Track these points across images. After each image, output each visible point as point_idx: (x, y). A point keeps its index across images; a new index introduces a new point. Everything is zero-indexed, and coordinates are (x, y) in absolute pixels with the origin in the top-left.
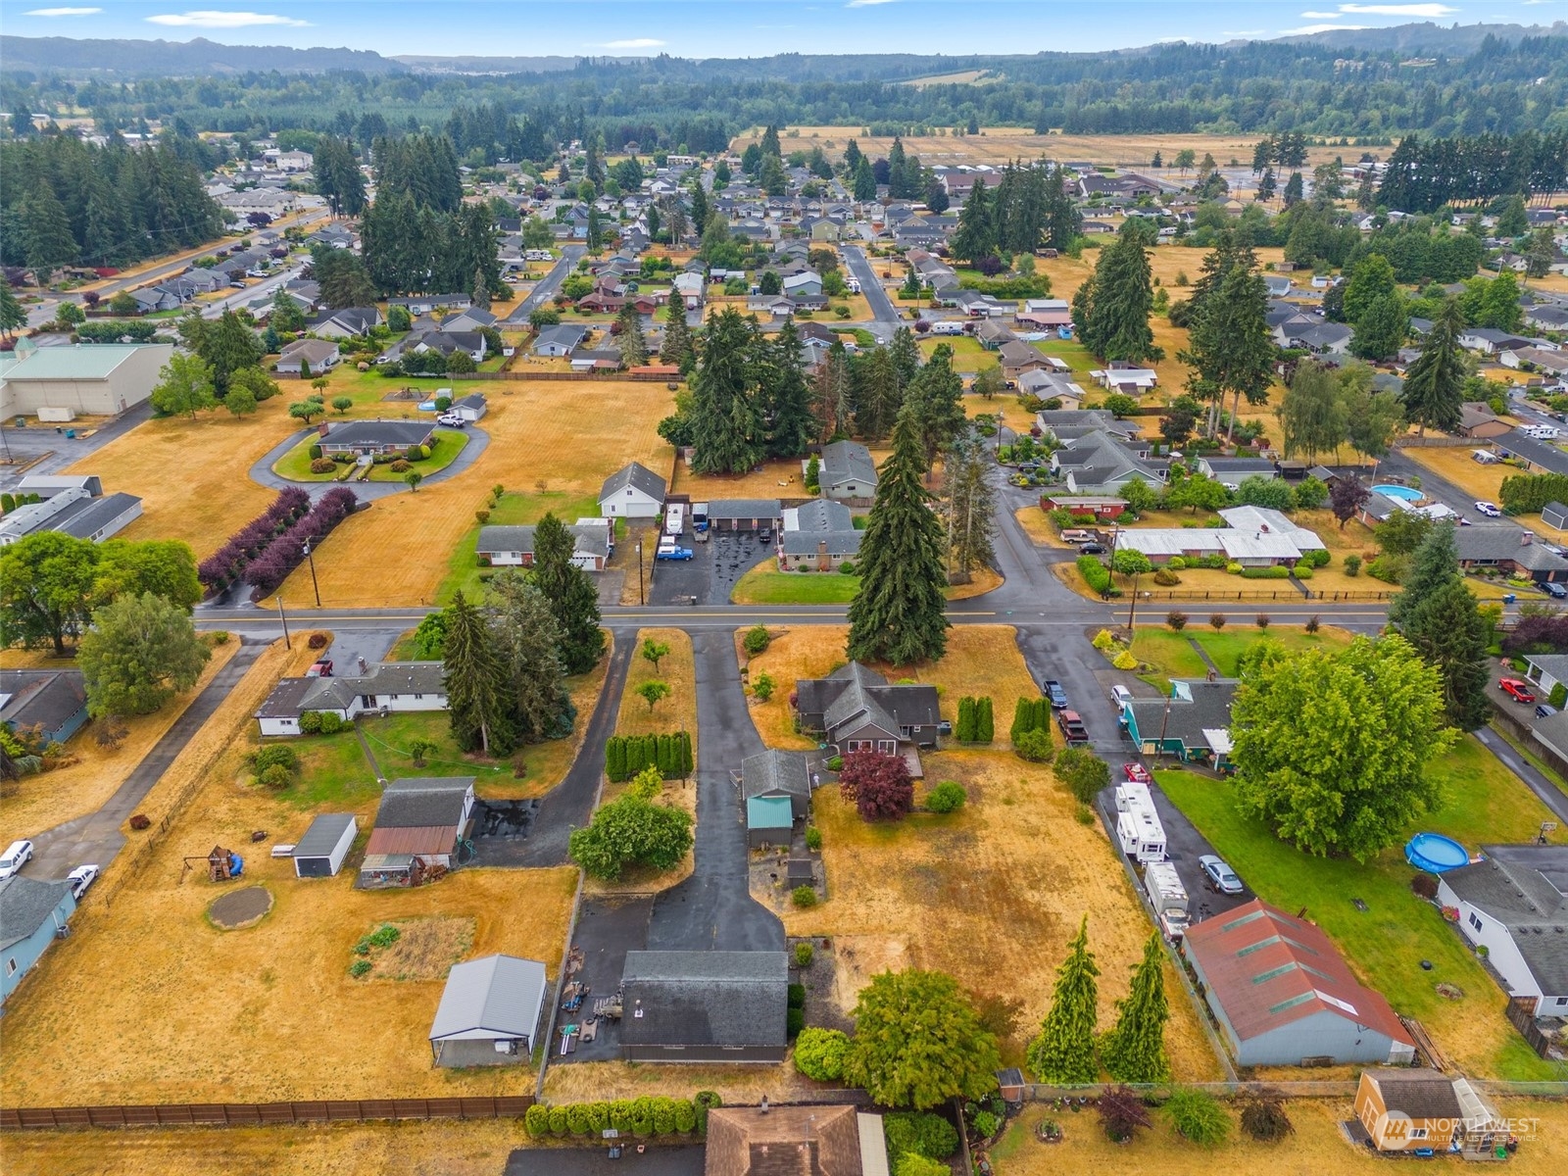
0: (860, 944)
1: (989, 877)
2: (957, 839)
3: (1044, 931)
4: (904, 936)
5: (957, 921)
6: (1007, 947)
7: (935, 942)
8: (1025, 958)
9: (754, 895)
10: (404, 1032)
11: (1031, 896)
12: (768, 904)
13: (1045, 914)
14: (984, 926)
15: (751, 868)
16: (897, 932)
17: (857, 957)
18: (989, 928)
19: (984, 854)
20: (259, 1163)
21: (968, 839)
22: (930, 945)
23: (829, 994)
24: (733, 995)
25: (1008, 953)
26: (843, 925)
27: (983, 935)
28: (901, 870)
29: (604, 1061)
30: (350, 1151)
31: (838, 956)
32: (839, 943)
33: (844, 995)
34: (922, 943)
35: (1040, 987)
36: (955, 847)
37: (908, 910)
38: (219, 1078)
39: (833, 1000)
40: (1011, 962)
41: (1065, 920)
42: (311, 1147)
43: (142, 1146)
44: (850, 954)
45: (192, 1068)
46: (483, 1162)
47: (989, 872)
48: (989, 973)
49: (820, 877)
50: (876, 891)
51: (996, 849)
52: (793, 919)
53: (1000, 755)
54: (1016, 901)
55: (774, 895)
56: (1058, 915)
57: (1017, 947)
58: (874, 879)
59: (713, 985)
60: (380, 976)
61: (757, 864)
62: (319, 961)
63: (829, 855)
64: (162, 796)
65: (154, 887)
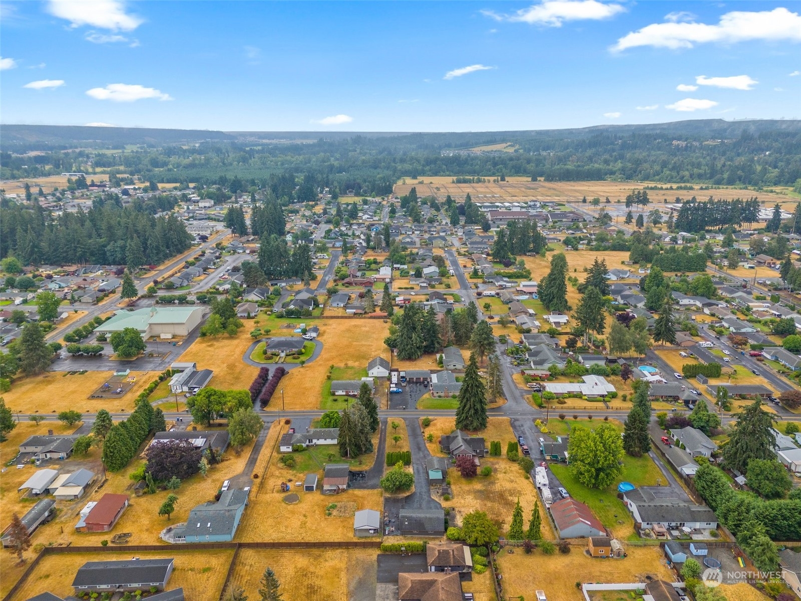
0: (462, 509)
1: (498, 493)
2: (490, 483)
3: (510, 505)
4: (474, 506)
5: (489, 504)
7: (483, 508)
8: (507, 513)
9: (432, 497)
10: (345, 528)
12: (437, 500)
14: (497, 505)
15: (431, 490)
16: (472, 506)
17: (462, 513)
19: (497, 487)
20: (317, 556)
21: (493, 483)
22: (481, 508)
23: (454, 521)
24: (430, 519)
26: (458, 505)
28: (474, 491)
29: (398, 535)
30: (338, 554)
31: (456, 512)
32: (457, 509)
33: (458, 521)
34: (479, 508)
36: (489, 485)
37: (475, 501)
39: (456, 522)
40: (503, 513)
44: (460, 511)
46: (371, 557)
49: (451, 493)
50: (467, 496)
51: (501, 486)
52: (444, 503)
53: (503, 459)
54: (506, 499)
55: (438, 497)
57: (504, 510)
58: (466, 493)
59: (425, 517)
60: (335, 516)
62: (317, 512)
63: (453, 487)
64: (259, 469)
65: (266, 493)
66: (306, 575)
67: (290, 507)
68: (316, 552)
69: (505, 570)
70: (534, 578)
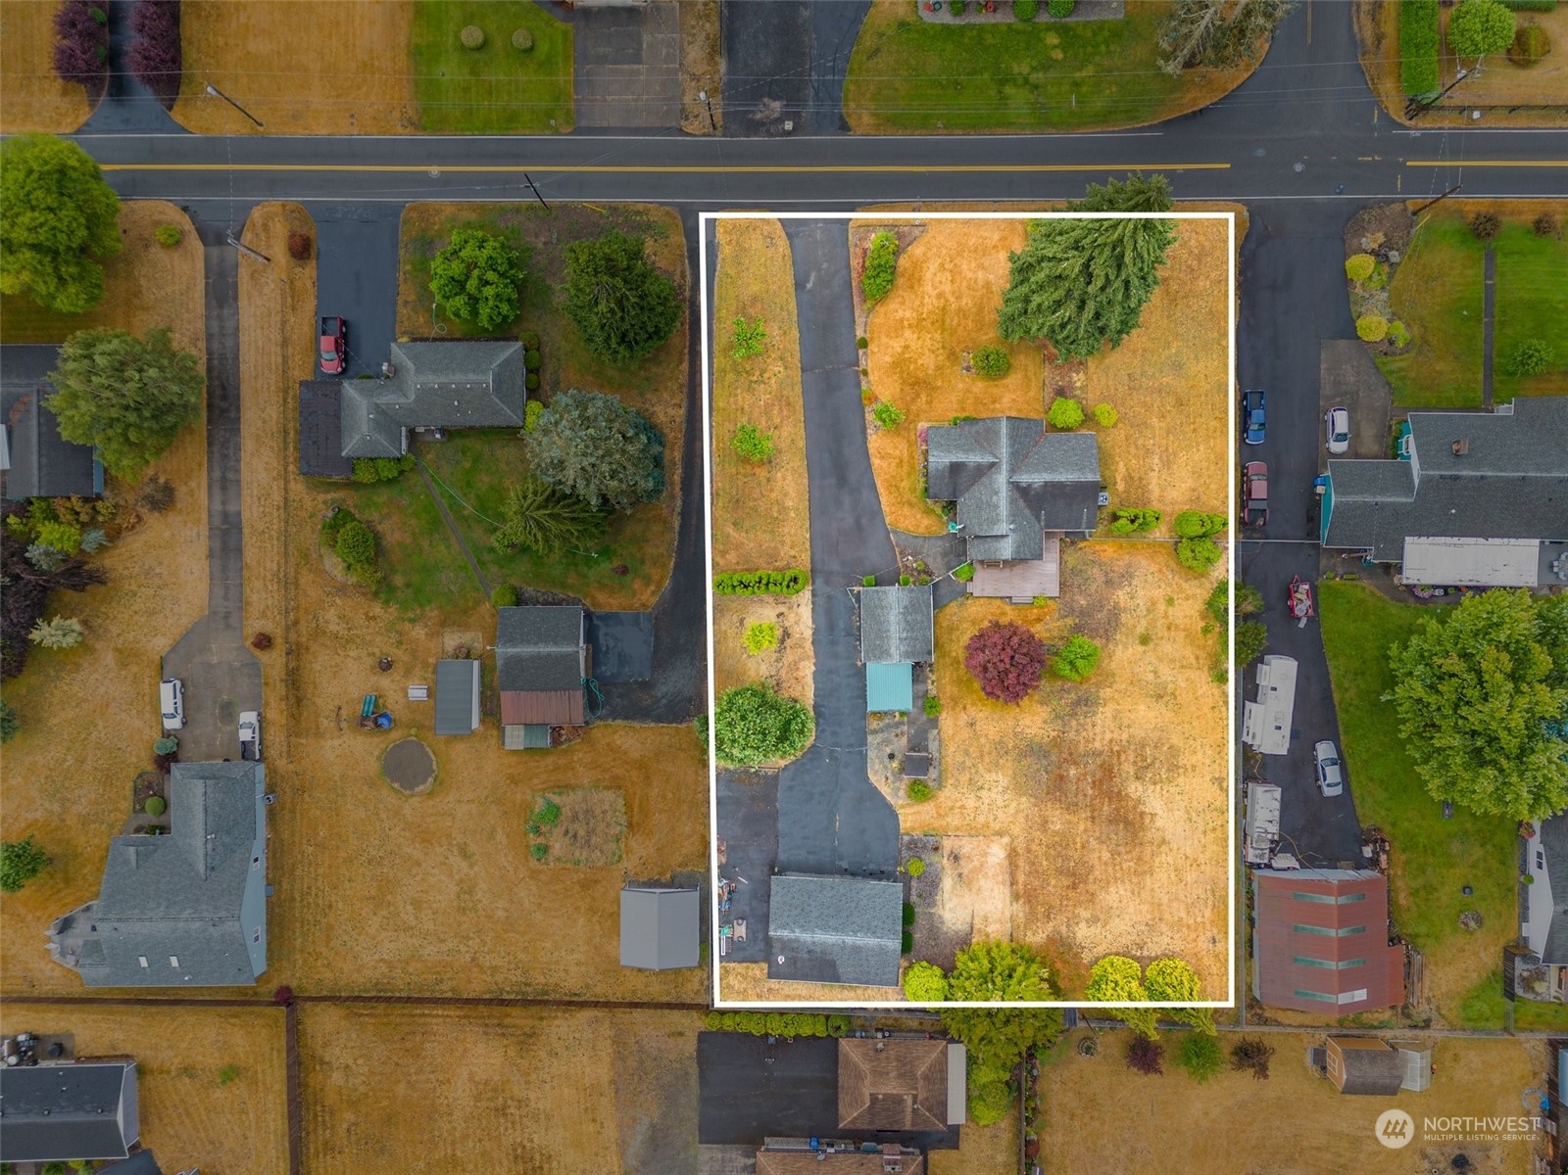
0: (967, 846)
1: (1099, 761)
2: (1077, 703)
3: (1135, 835)
4: (1006, 840)
5: (1058, 820)
6: (1097, 855)
7: (1034, 847)
8: (1110, 869)
9: (873, 778)
10: (595, 919)
11: (1134, 789)
12: (885, 790)
13: (1142, 814)
14: (1082, 827)
15: (870, 738)
16: (1000, 834)
17: (962, 862)
18: (1085, 830)
19: (1102, 728)
20: (525, 1034)
22: (1029, 851)
23: (934, 904)
25: (1096, 862)
26: (954, 820)
27: (1078, 840)
28: (1015, 747)
29: (756, 962)
30: (586, 1027)
31: (945, 861)
32: (947, 844)
33: (948, 906)
34: (1021, 850)
35: (1115, 905)
36: (1074, 715)
37: (1014, 804)
38: (468, 957)
39: (938, 910)
40: (1097, 873)
41: (1159, 823)
42: (556, 1022)
43: (437, 1016)
44: (956, 858)
45: (444, 948)
46: (681, 1040)
47: (1101, 753)
48: (1074, 886)
49: (936, 755)
50: (987, 776)
51: (1115, 718)
52: (908, 810)
54: (1119, 796)
55: (891, 778)
56: (1153, 815)
57: (1106, 855)
58: (987, 759)
59: (840, 942)
60: (558, 859)
61: (875, 732)
62: (500, 837)
63: (946, 720)
64: (263, 609)
65: (319, 734)
66: (502, 1111)
67: (413, 806)
68: (519, 1018)
69: (1056, 1117)
70: (1133, 1151)
